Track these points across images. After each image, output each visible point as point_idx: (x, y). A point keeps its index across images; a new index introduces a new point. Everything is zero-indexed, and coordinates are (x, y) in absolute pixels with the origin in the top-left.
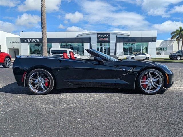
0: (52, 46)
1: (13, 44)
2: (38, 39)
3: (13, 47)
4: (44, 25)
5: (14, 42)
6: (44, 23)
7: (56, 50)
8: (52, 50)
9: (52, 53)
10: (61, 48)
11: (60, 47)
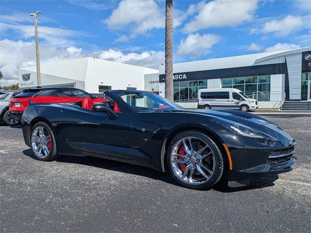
0: (207, 85)
1: (153, 85)
2: (184, 75)
3: (153, 90)
4: (169, 51)
5: (154, 82)
6: (168, 47)
7: (208, 93)
8: (201, 93)
9: (202, 97)
10: (223, 87)
11: (221, 86)
